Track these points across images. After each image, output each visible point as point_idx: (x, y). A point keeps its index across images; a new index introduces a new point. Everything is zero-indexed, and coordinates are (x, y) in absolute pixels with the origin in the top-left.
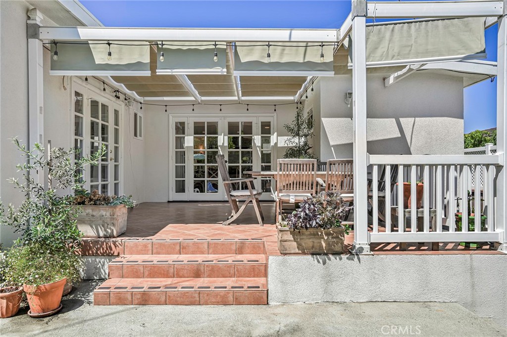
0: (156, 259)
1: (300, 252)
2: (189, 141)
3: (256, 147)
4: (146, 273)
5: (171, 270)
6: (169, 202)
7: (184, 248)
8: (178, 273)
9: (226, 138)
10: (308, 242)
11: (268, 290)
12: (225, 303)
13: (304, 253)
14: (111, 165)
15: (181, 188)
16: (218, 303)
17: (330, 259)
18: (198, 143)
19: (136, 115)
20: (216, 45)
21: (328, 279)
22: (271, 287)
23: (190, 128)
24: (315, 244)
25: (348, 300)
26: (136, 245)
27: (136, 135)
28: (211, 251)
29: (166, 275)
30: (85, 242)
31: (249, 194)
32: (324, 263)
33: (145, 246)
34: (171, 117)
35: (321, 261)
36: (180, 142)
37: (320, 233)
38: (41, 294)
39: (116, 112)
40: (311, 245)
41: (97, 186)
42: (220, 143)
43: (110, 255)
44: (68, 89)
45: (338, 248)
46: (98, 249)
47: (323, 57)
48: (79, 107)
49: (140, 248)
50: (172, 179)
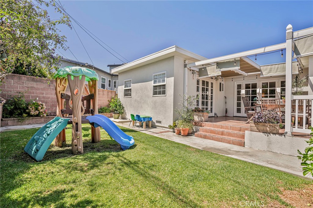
0: (212, 128)
1: (258, 131)
2: (243, 92)
3: (277, 93)
4: (209, 132)
5: (216, 132)
6: (234, 116)
7: (223, 127)
8: (218, 133)
9: (261, 90)
10: (261, 128)
11: (244, 142)
12: (230, 143)
13: (259, 132)
14: (209, 101)
15: (239, 111)
16: (227, 143)
17: (270, 135)
18: (247, 93)
19: (220, 84)
20: (235, 59)
21: (270, 143)
22: (246, 141)
23: (244, 86)
24: (264, 129)
25: (278, 152)
26: (209, 124)
27: (220, 90)
28: (231, 129)
29: (215, 133)
30: (196, 122)
31: (255, 112)
32: (268, 136)
33: (211, 125)
34: (235, 82)
35: (266, 135)
36: (239, 93)
37: (266, 125)
38: (183, 130)
39: (212, 83)
40: (262, 129)
41: (204, 108)
42: (258, 91)
43: (201, 126)
44: (195, 79)
45: (275, 132)
46: (198, 124)
47: (283, 55)
48: (198, 84)
49: (209, 125)
50: (236, 107)
